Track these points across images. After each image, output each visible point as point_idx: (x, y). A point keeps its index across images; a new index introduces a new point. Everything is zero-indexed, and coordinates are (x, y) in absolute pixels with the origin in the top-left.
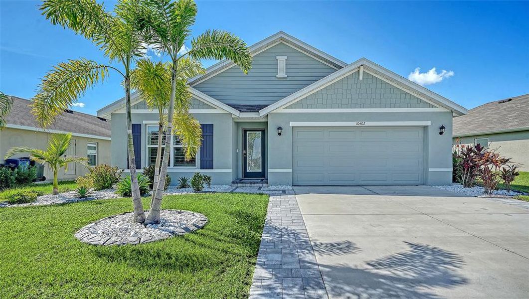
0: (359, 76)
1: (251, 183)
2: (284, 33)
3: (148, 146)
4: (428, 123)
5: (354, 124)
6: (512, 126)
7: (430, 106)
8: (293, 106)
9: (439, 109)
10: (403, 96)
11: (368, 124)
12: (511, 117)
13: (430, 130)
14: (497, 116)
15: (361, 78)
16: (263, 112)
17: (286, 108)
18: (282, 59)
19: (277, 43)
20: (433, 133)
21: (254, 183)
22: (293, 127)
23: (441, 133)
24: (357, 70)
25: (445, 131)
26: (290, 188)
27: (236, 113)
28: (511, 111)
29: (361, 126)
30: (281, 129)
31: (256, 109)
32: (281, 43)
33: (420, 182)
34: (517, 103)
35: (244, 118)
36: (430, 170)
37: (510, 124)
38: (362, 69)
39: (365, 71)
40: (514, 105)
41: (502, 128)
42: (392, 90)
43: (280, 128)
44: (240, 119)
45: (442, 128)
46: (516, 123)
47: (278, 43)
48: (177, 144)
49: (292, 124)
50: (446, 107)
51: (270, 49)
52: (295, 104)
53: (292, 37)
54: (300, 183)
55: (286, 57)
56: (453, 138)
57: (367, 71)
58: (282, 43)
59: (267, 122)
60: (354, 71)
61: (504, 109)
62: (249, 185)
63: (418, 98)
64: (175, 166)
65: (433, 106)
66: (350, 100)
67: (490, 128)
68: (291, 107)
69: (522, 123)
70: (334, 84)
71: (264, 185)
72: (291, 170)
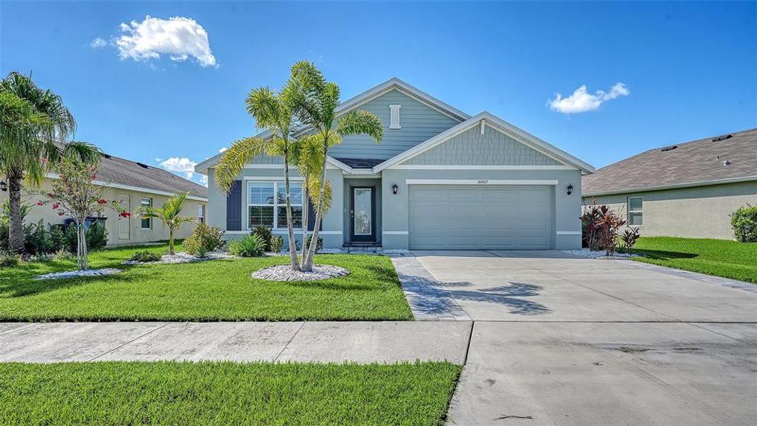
0: (480, 130)
1: (364, 247)
2: (398, 80)
3: (248, 205)
4: (555, 182)
5: (475, 182)
6: (668, 182)
7: (557, 163)
8: (410, 162)
9: (566, 167)
11: (490, 182)
12: (670, 170)
13: (557, 190)
14: (655, 168)
15: (483, 132)
16: (377, 169)
17: (402, 164)
18: (395, 109)
19: (389, 90)
20: (561, 193)
21: (367, 247)
22: (409, 185)
23: (569, 193)
24: (478, 123)
25: (574, 192)
26: (408, 252)
27: (347, 169)
28: (672, 163)
29: (483, 185)
30: (397, 187)
31: (370, 164)
32: (394, 90)
33: (547, 247)
34: (681, 152)
35: (355, 175)
36: (558, 233)
37: (667, 179)
38: (483, 123)
39: (487, 124)
40: (677, 155)
41: (657, 184)
42: (516, 146)
43: (395, 186)
44: (352, 175)
45: (570, 187)
46: (673, 179)
47: (391, 89)
48: (280, 203)
49: (409, 182)
50: (574, 165)
51: (382, 96)
52: (411, 160)
53: (408, 85)
54: (417, 247)
55: (400, 106)
56: (582, 197)
57: (490, 125)
58: (396, 91)
59: (381, 179)
60: (476, 125)
61: (666, 160)
62: (361, 248)
63: (544, 155)
64: (278, 227)
65: (560, 164)
66: (471, 156)
67: (645, 183)
68: (407, 163)
69: (679, 179)
70: (454, 138)
71: (378, 249)
72: (407, 233)
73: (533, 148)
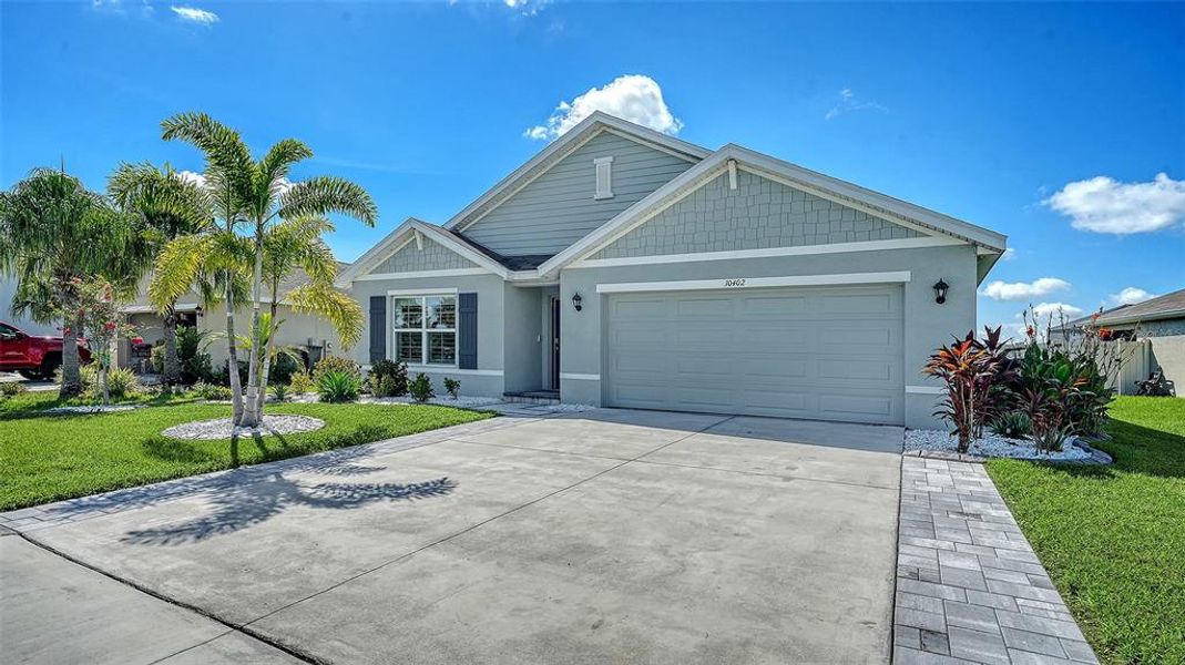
0: (728, 182)
2: (603, 114)
3: (395, 331)
4: (905, 276)
5: (720, 284)
7: (908, 233)
8: (602, 253)
9: (937, 241)
10: (835, 216)
11: (750, 283)
13: (909, 294)
15: (734, 186)
16: (546, 269)
17: (589, 258)
18: (604, 163)
19: (595, 134)
20: (921, 298)
21: (538, 397)
22: (602, 295)
23: (939, 300)
24: (723, 170)
25: (949, 297)
27: (502, 272)
29: (736, 289)
30: (581, 299)
32: (604, 131)
33: (892, 419)
35: (520, 281)
36: (909, 389)
38: (733, 167)
42: (808, 206)
43: (578, 297)
45: (941, 286)
47: (598, 132)
49: (601, 288)
50: (952, 235)
51: (584, 146)
52: (605, 249)
55: (611, 159)
58: (606, 132)
59: (558, 286)
60: (717, 174)
63: (874, 218)
64: (429, 361)
65: (917, 234)
66: (712, 234)
68: (598, 256)
71: (554, 401)
72: (598, 377)
73: (848, 204)
